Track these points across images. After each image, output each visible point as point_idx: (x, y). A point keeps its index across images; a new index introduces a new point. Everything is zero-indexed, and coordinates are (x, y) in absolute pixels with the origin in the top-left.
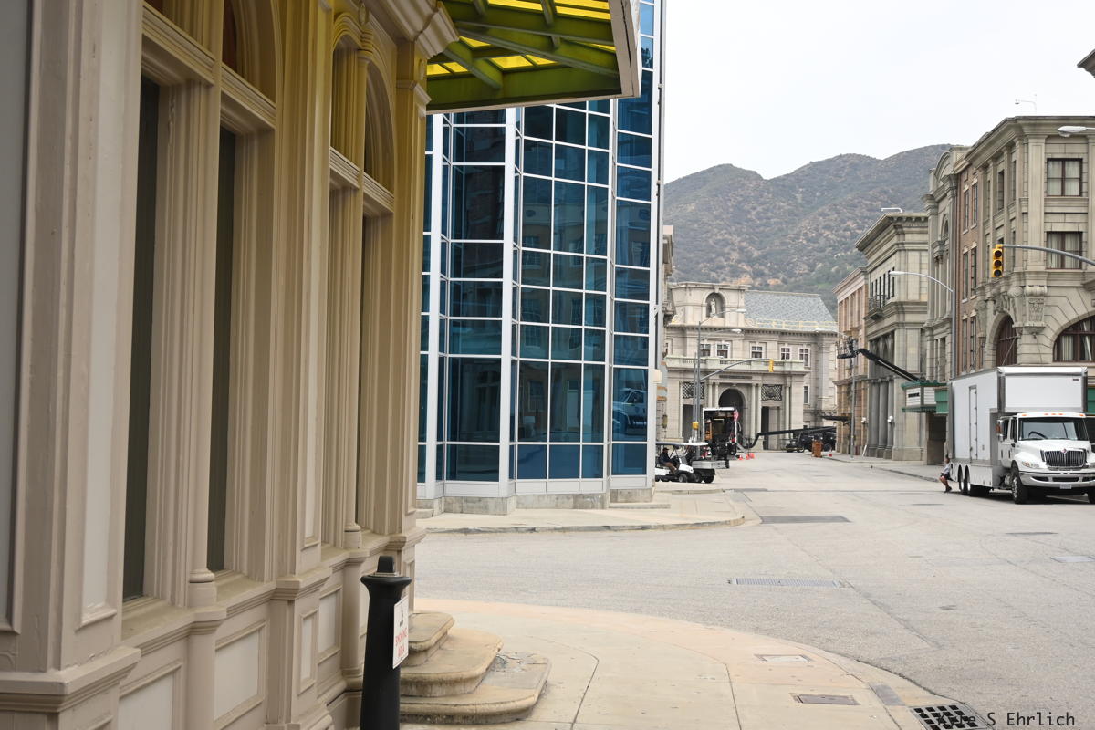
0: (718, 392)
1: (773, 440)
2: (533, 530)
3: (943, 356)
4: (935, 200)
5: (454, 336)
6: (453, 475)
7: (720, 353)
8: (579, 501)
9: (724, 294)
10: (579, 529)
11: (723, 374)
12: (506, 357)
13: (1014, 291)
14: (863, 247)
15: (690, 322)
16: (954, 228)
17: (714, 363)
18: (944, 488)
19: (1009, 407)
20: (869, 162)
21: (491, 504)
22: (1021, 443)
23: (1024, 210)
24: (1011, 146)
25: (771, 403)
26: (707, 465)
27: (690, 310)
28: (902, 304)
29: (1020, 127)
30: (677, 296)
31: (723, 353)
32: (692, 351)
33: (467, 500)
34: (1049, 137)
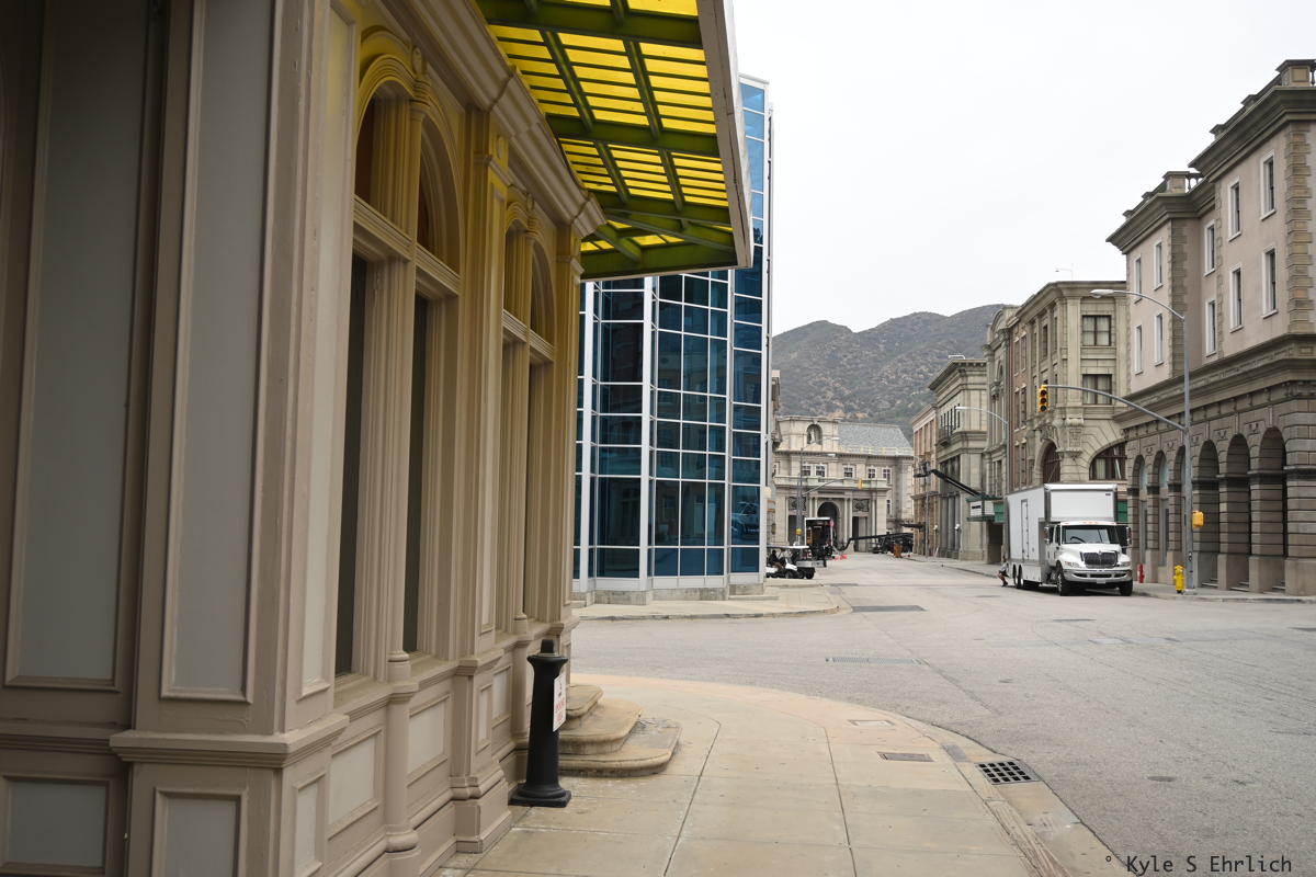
0: (817, 505)
1: (862, 544)
2: (667, 617)
3: (1000, 476)
4: (992, 350)
5: (601, 459)
6: (602, 574)
7: (819, 473)
8: (705, 594)
9: (820, 425)
10: (704, 617)
11: (821, 490)
12: (645, 477)
13: (1057, 422)
14: (933, 387)
15: (794, 448)
16: (1007, 371)
17: (814, 483)
18: (1002, 583)
19: (1055, 516)
20: (938, 318)
21: (633, 597)
22: (1064, 546)
23: (1064, 357)
24: (1053, 306)
25: (860, 514)
26: (808, 564)
27: (794, 438)
28: (966, 433)
29: (1060, 290)
30: (784, 427)
31: (820, 473)
32: (796, 472)
33: (614, 593)
34: (1084, 298)
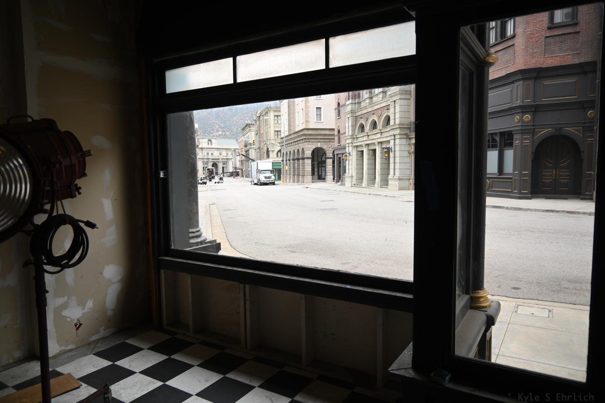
0: (211, 163)
1: (225, 174)
3: (258, 155)
4: (256, 121)
9: (212, 140)
11: (212, 159)
13: (268, 143)
14: (243, 129)
15: (203, 147)
16: (259, 127)
17: (210, 157)
22: (261, 175)
23: (270, 126)
24: (267, 112)
25: (224, 166)
27: (203, 144)
28: (250, 143)
30: (200, 140)
31: (212, 154)
32: (205, 154)
34: (274, 111)
